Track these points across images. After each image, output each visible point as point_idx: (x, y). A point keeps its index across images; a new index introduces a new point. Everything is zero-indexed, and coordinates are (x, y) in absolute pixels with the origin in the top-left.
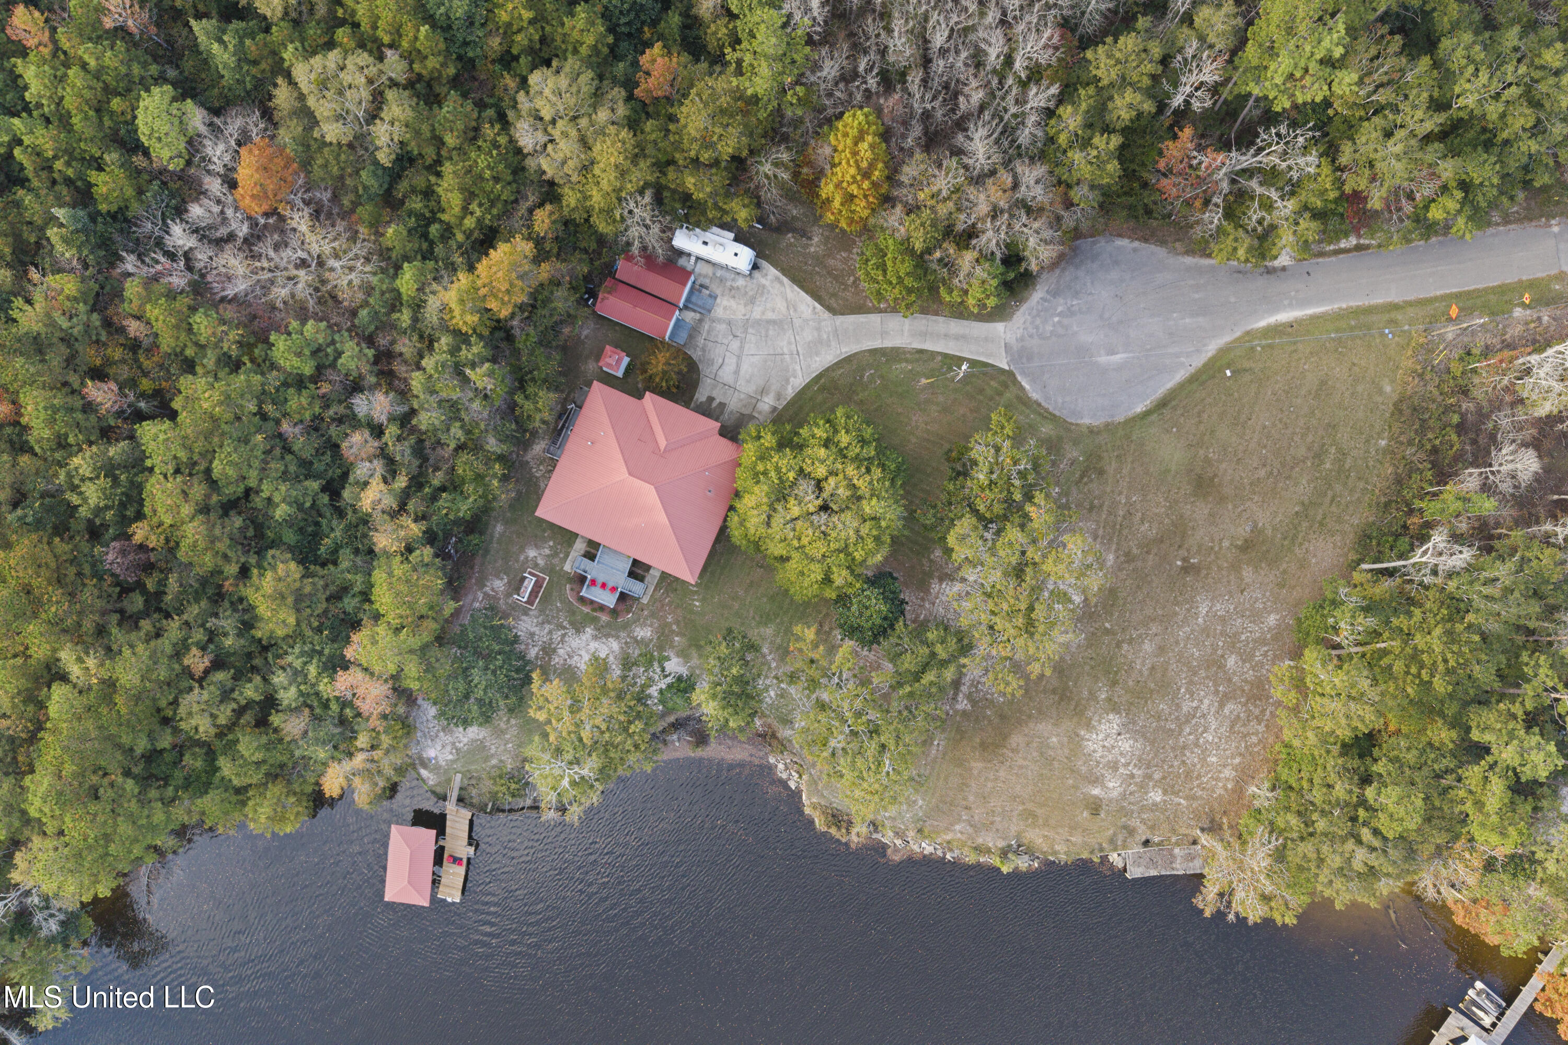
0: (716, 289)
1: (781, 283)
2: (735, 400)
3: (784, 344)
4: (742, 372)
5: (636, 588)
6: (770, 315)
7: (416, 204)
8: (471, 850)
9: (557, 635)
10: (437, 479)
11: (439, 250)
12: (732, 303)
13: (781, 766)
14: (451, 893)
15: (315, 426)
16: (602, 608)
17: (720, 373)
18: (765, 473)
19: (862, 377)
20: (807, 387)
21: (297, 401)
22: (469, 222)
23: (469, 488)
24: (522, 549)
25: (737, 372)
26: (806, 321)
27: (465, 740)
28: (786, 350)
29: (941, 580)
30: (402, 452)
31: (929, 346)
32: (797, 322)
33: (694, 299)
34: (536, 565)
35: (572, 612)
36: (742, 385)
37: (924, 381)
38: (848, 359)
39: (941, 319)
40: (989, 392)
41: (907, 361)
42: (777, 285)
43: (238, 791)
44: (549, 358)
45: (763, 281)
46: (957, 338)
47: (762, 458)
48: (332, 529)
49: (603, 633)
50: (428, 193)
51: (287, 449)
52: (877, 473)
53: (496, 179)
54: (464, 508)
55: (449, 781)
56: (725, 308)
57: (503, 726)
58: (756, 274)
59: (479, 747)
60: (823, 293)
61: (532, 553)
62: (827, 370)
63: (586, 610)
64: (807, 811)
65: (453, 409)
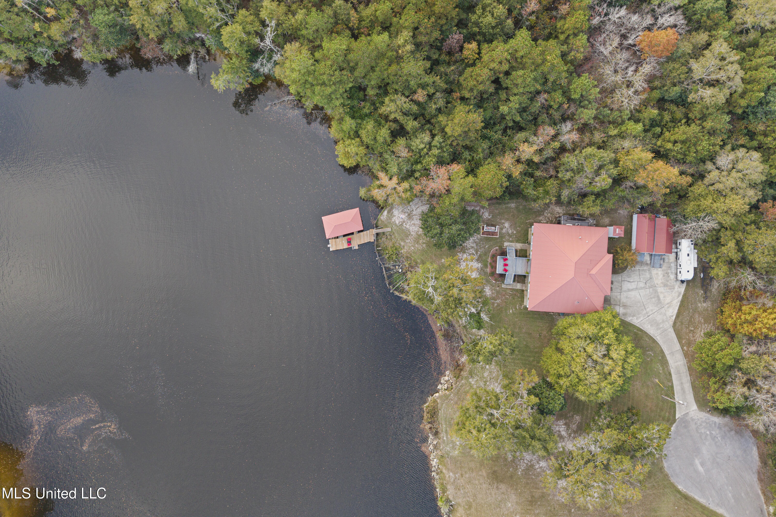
1: (679, 296)
3: (651, 308)
4: (630, 293)
5: (509, 280)
6: (661, 296)
7: (667, 117)
8: (357, 248)
9: (472, 251)
11: (650, 134)
12: (661, 276)
13: (446, 378)
14: (333, 246)
15: (547, 108)
16: (494, 267)
17: (626, 283)
19: (648, 351)
21: (558, 97)
24: (507, 220)
26: (665, 314)
28: (648, 310)
31: (674, 377)
32: (663, 310)
33: (657, 258)
34: (501, 229)
36: (624, 295)
37: (657, 381)
38: (654, 341)
40: (662, 414)
41: (663, 369)
42: (677, 294)
45: (676, 287)
46: (683, 389)
51: (532, 100)
55: (386, 226)
60: (681, 318)
61: (507, 225)
62: (646, 333)
64: (430, 398)
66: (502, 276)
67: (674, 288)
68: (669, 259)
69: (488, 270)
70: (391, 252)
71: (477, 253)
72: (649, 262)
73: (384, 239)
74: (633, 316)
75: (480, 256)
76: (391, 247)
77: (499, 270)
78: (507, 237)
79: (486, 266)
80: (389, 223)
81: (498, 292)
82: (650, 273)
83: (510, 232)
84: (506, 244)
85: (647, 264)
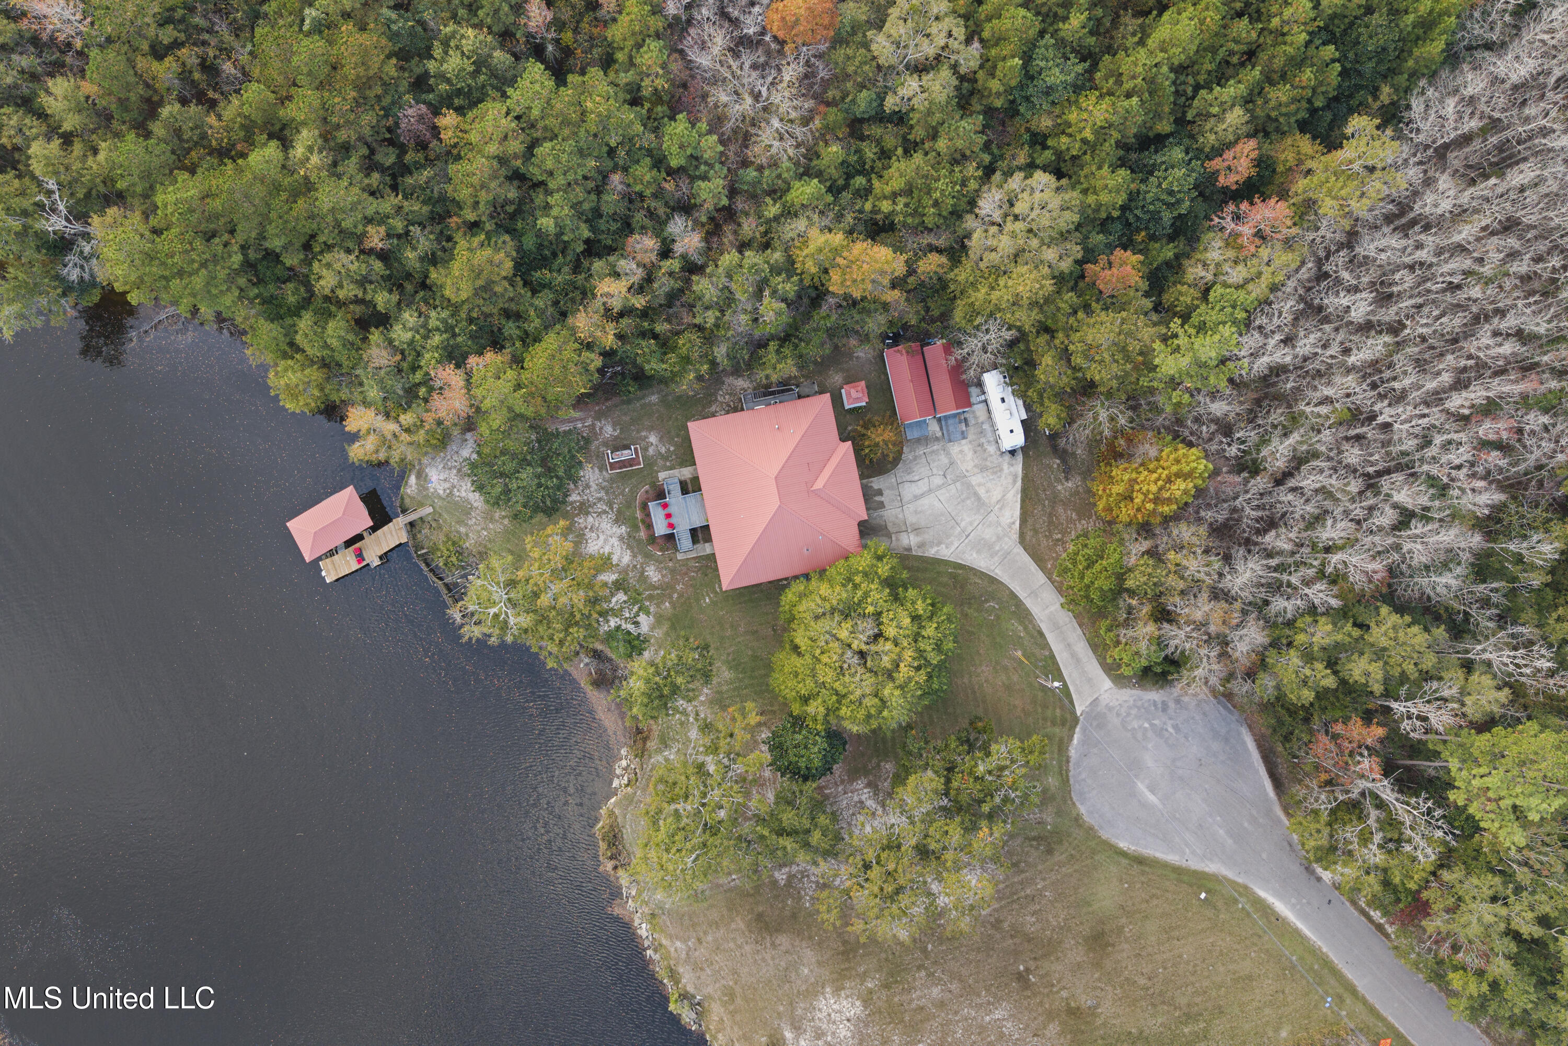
0: (972, 433)
1: (1015, 482)
2: (894, 512)
3: (968, 519)
4: (920, 502)
5: (685, 542)
6: (981, 491)
7: (870, 152)
8: (377, 562)
9: (601, 506)
10: (662, 327)
11: (846, 196)
12: (970, 455)
13: (624, 763)
14: (330, 572)
15: (632, 199)
16: (649, 526)
17: (907, 485)
18: (856, 587)
19: (987, 601)
20: (946, 563)
21: (644, 172)
22: (886, 206)
23: (672, 358)
24: (651, 429)
25: (917, 498)
26: (999, 524)
27: (463, 494)
28: (963, 524)
29: (869, 785)
30: (663, 285)
31: (1050, 638)
32: (992, 517)
33: (950, 421)
34: (645, 449)
35: (629, 504)
36: (909, 509)
37: (1019, 654)
38: (993, 580)
39: (1079, 631)
40: (1049, 713)
41: (1025, 628)
42: (1010, 480)
43: (292, 344)
44: (822, 344)
45: (1005, 466)
46: (1074, 655)
47: (866, 574)
48: (559, 271)
49: (629, 541)
50: (885, 154)
51: (599, 191)
52: (922, 677)
53: (936, 204)
54: (653, 366)
55: (421, 505)
56: (961, 452)
57: (497, 515)
58: (1007, 457)
59: (466, 510)
60: (1030, 521)
61: (653, 439)
62: (971, 569)
63: (639, 514)
64: (603, 811)
65: (727, 301)
66: (670, 537)
67: (1001, 470)
68: (976, 417)
69: (642, 534)
70: (446, 553)
71: (612, 509)
72: (939, 434)
73: (426, 531)
74: (939, 543)
75: (619, 511)
76: (445, 543)
77: (660, 529)
78: (660, 462)
79: (635, 528)
80: (427, 497)
81: (673, 571)
82: (948, 454)
83: (663, 450)
84: (662, 475)
85: (937, 439)
